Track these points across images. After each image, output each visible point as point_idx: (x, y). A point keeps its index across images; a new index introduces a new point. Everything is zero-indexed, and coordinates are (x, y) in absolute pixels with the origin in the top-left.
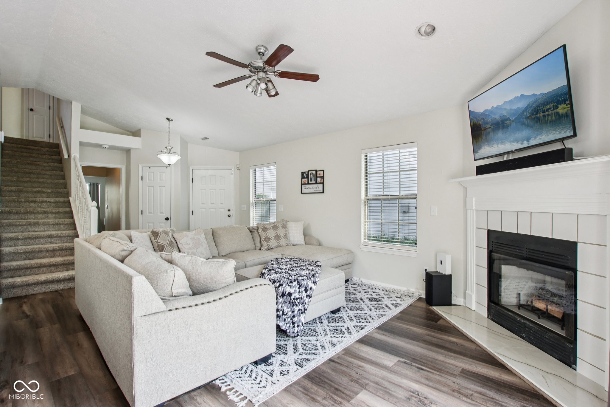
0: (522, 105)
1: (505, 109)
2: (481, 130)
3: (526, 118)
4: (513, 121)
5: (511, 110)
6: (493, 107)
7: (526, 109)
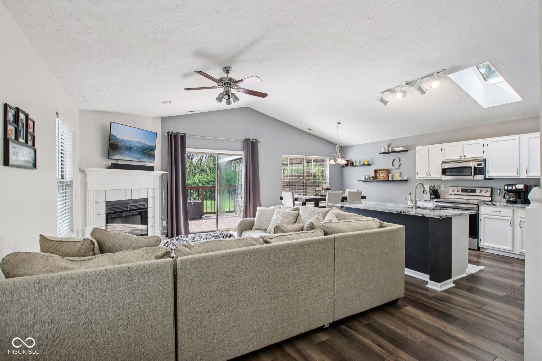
0: (140, 145)
1: (132, 143)
2: (118, 147)
3: (140, 150)
4: (135, 149)
5: (135, 145)
6: (127, 139)
7: (141, 147)
